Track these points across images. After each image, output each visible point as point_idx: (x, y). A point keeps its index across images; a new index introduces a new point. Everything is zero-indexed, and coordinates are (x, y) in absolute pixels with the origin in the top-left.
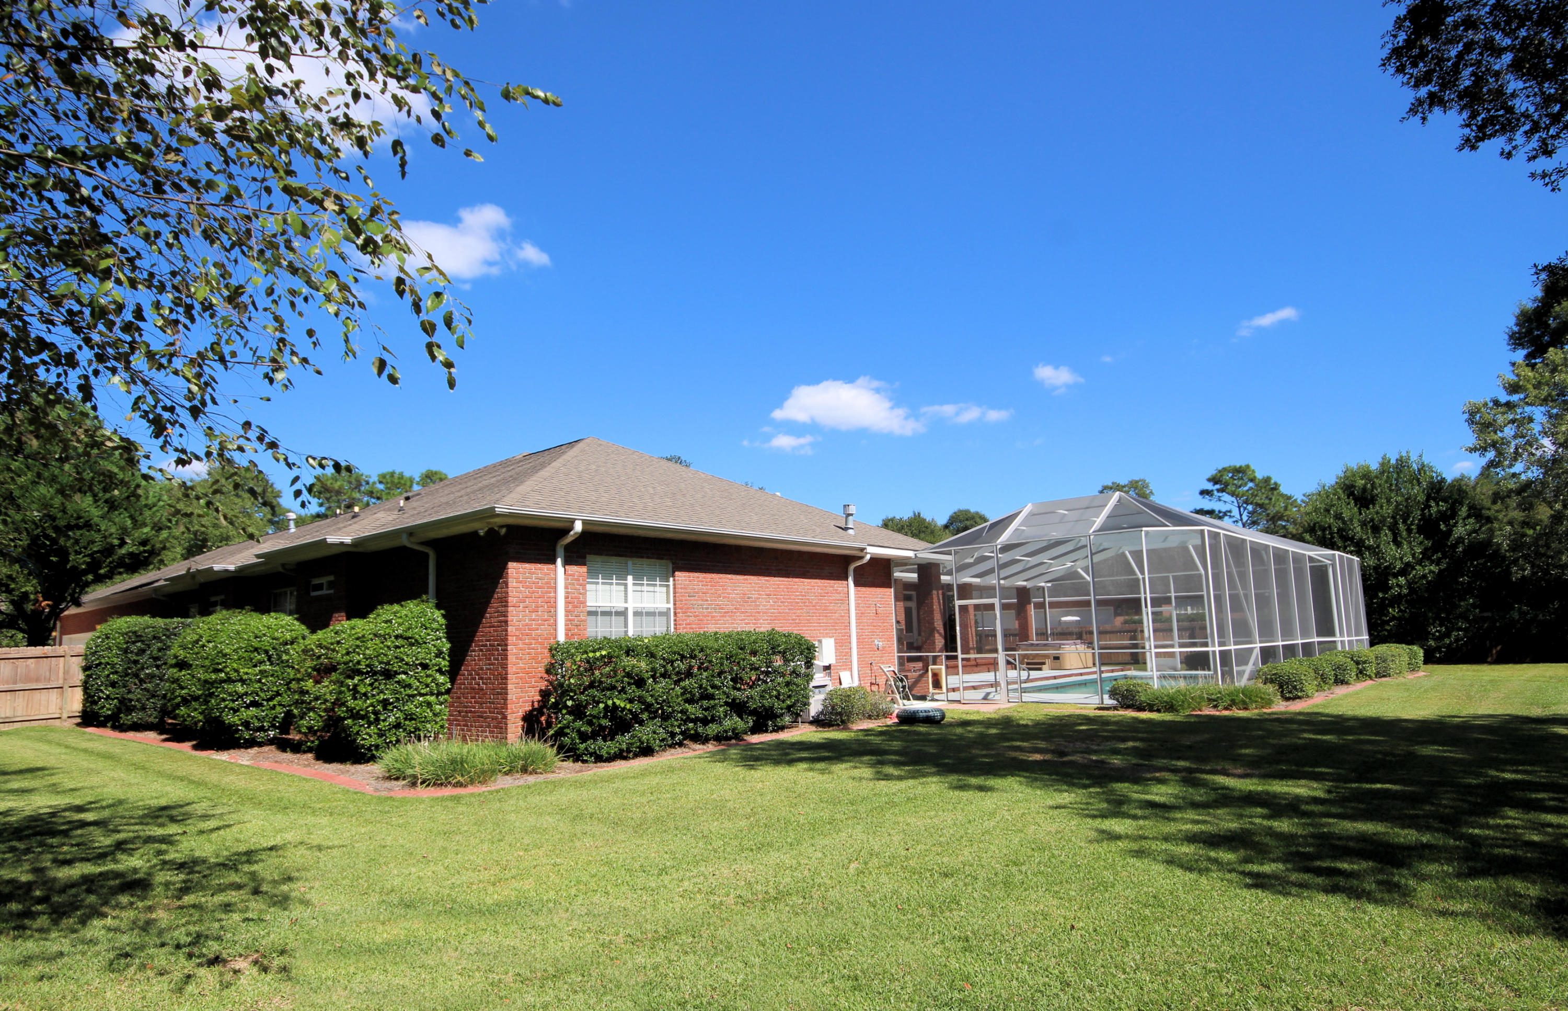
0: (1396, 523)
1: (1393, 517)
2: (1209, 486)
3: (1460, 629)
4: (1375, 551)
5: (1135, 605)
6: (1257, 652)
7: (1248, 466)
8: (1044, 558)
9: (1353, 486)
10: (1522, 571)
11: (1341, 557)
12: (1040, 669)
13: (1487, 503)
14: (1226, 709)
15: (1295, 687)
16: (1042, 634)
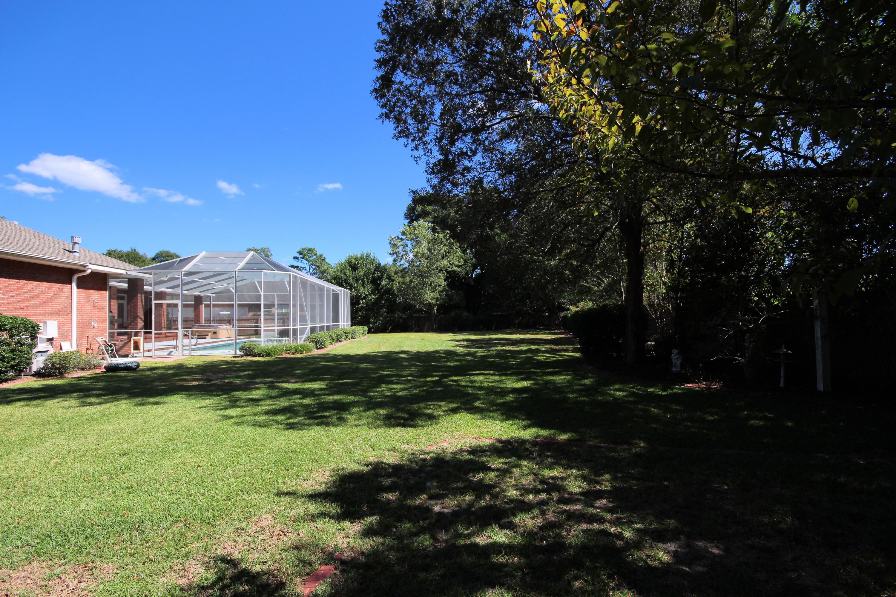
0: (364, 279)
1: (363, 276)
2: (298, 255)
3: (380, 320)
4: (356, 289)
5: (258, 307)
6: (308, 329)
7: (314, 249)
8: (211, 281)
9: (351, 262)
10: (399, 300)
11: (344, 290)
12: (205, 338)
13: (393, 274)
14: (293, 354)
15: (321, 344)
16: (208, 320)
